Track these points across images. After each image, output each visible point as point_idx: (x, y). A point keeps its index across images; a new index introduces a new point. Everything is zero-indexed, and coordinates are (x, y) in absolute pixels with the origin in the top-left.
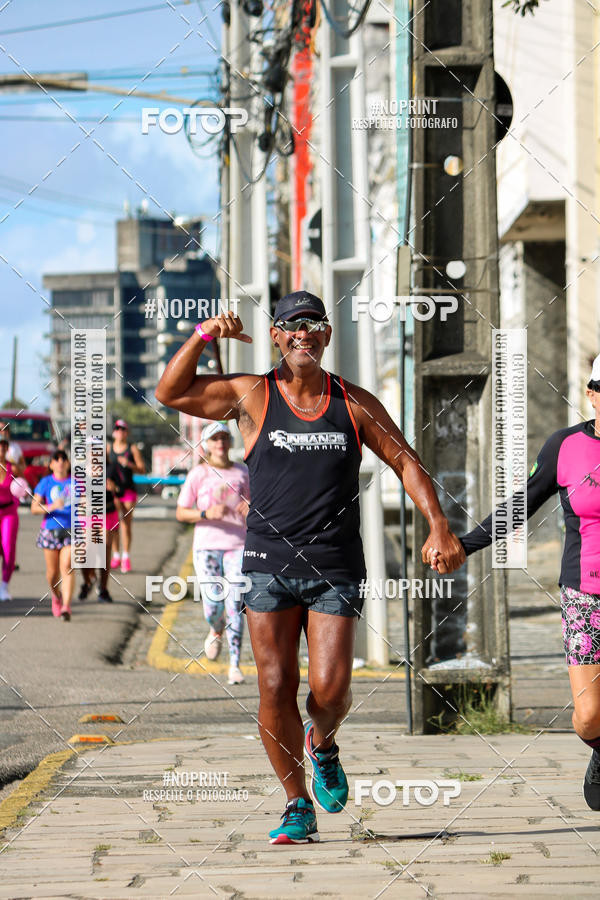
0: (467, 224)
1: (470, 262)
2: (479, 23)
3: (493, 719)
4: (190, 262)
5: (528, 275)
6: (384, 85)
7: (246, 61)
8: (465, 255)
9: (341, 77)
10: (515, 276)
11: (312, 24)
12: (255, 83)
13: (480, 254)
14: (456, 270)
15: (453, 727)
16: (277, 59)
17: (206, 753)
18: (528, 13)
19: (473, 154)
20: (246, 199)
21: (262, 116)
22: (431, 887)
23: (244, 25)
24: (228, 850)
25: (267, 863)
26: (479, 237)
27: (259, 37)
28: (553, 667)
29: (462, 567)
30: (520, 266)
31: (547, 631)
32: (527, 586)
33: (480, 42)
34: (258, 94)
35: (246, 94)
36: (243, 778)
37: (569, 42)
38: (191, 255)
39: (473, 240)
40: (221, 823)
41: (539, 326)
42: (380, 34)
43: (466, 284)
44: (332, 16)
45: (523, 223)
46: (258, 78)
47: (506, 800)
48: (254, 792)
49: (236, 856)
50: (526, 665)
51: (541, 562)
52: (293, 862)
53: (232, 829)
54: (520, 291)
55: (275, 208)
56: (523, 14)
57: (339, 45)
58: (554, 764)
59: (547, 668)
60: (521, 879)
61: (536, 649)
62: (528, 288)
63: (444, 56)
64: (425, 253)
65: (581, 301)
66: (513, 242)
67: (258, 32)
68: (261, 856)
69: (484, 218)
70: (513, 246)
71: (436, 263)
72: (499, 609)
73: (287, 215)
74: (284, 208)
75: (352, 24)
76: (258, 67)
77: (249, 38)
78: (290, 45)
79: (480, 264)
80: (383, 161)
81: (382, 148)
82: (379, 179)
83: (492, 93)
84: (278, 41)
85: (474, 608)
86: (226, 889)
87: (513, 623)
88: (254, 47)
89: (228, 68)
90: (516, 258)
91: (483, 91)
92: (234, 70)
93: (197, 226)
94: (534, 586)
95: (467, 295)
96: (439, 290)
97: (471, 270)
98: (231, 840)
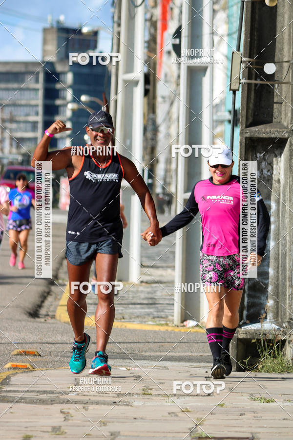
0: (278, 39)
1: (279, 64)
8: (276, 59)
13: (286, 59)
14: (270, 68)
15: (256, 367)
26: (286, 48)
29: (266, 263)
36: (119, 395)
39: (282, 50)
40: (105, 424)
43: (276, 78)
48: (127, 404)
53: (112, 427)
55: (148, 24)
64: (250, 57)
69: (290, 36)
71: (257, 64)
72: (289, 292)
73: (155, 29)
74: (154, 25)
79: (286, 65)
93: (95, 34)
95: (276, 86)
96: (259, 82)
97: (280, 69)
98: (112, 435)
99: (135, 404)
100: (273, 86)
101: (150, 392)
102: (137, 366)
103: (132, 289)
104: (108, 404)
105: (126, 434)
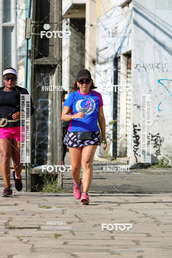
0: (51, 11)
1: (52, 24)
3: (55, 188)
5: (71, 30)
8: (50, 22)
10: (67, 30)
13: (55, 22)
15: (42, 190)
22: (33, 245)
39: (53, 17)
45: (70, 12)
58: (77, 203)
60: (65, 243)
64: (36, 21)
70: (66, 20)
72: (59, 148)
79: (55, 25)
85: (50, 147)
90: (67, 25)
97: (52, 27)
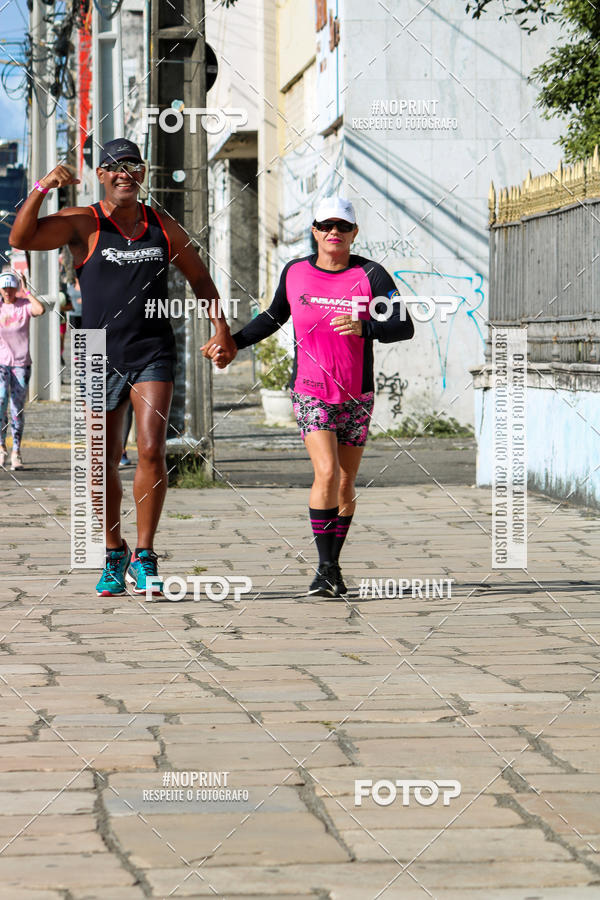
0: (186, 146)
1: (188, 171)
2: (195, 10)
3: (201, 480)
4: (9, 170)
5: (232, 181)
6: (139, 53)
7: (43, 35)
8: (185, 167)
9: (106, 46)
10: (224, 182)
11: (86, 10)
12: (49, 49)
13: (195, 166)
14: (179, 176)
15: (176, 483)
16: (64, 33)
17: (9, 500)
18: (231, 5)
19: (191, 99)
20: (42, 128)
21: (53, 72)
23: (42, 10)
24: (19, 564)
25: (44, 573)
26: (195, 155)
27: (51, 18)
28: (245, 444)
29: (182, 376)
30: (227, 175)
31: (242, 420)
32: (230, 390)
33: (196, 23)
34: (51, 57)
35: (43, 57)
36: (32, 516)
37: (260, 26)
38: (11, 166)
39: (191, 156)
40: (15, 547)
41: (239, 215)
42: (137, 19)
43: (186, 186)
44: (100, 5)
45: (230, 147)
46: (51, 46)
47: (207, 532)
48: (39, 525)
49: (23, 568)
50: (227, 442)
51: (240, 374)
52: (61, 572)
53: (22, 550)
54: (227, 192)
55: (65, 134)
56: (228, 6)
57: (104, 26)
58: (240, 508)
59: (242, 444)
61: (235, 431)
62: (232, 190)
63: (173, 32)
64: (158, 164)
65: (267, 200)
66: (223, 159)
67: (51, 16)
68: (40, 568)
69: (198, 142)
70: (223, 162)
71: (166, 171)
72: (206, 405)
73: (74, 139)
74: (72, 136)
75: (113, 10)
76: (51, 38)
77: (45, 19)
78: (72, 24)
79: (195, 172)
80: (138, 103)
81: (138, 95)
82: (135, 116)
83: (203, 58)
84: (63, 22)
85: (190, 403)
86: (15, 590)
87: (216, 414)
88: (48, 25)
89: (31, 39)
90: (224, 171)
91: (198, 55)
92: (34, 41)
93: (14, 146)
94: (235, 390)
95: (186, 193)
96: (168, 190)
97: (189, 176)
98: (21, 557)
99: (48, 525)
100: (183, 194)
101: (64, 512)
102: (53, 486)
103: (53, 408)
104: (21, 526)
105: (37, 555)
